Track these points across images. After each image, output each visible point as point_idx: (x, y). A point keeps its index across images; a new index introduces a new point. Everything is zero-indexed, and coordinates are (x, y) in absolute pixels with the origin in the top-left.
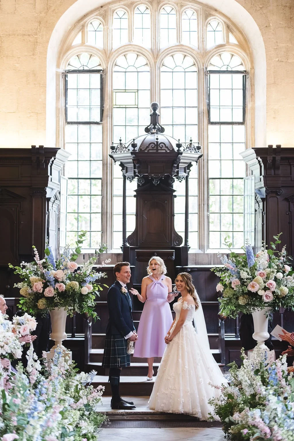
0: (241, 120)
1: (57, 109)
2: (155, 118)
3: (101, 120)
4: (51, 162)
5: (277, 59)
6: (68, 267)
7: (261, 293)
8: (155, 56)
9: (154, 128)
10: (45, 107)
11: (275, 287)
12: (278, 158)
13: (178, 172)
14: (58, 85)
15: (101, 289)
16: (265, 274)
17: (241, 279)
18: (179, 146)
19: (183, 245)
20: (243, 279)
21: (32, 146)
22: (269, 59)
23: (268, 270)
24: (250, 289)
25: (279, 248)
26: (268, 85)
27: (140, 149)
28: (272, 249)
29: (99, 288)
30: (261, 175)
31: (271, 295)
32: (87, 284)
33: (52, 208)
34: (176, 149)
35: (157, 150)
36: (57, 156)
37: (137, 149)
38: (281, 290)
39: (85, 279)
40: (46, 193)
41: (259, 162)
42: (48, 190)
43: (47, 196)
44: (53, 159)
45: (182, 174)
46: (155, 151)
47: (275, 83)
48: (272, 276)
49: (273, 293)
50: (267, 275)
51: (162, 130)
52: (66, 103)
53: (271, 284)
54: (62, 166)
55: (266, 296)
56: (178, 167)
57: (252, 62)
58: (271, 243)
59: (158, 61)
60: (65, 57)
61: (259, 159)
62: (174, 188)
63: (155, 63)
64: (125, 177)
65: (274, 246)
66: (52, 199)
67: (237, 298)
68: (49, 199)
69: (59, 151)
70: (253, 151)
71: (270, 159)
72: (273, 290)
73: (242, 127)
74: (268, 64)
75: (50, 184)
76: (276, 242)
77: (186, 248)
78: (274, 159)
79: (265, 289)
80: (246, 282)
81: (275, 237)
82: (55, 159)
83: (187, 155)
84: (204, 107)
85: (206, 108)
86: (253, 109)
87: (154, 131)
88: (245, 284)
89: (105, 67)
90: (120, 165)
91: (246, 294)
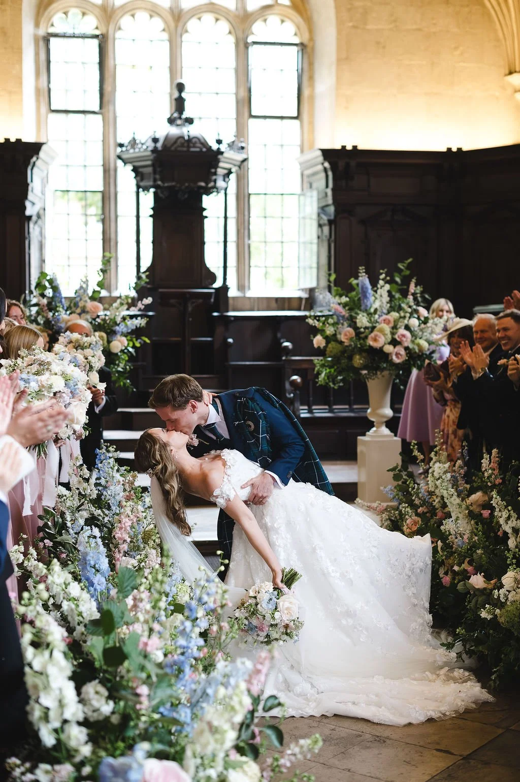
0: (295, 115)
1: (38, 91)
2: (179, 104)
3: (101, 107)
4: (31, 164)
5: (351, 24)
6: (88, 309)
7: (389, 349)
8: (176, 18)
9: (180, 118)
10: (21, 83)
11: (409, 340)
12: (353, 163)
13: (215, 181)
14: (37, 54)
15: (138, 345)
16: (392, 321)
17: (356, 328)
18: (219, 142)
19: (218, 284)
20: (358, 328)
21: (5, 139)
22: (340, 23)
23: (395, 315)
24: (370, 342)
25: (406, 281)
26: (340, 61)
27: (164, 145)
28: (396, 283)
29: (134, 344)
30: (327, 186)
31: (403, 352)
32: (119, 337)
33: (34, 230)
34: (215, 146)
35: (189, 147)
36: (42, 154)
37: (159, 145)
38: (419, 345)
39: (114, 328)
40: (25, 208)
41: (325, 170)
42: (28, 204)
43: (28, 213)
44: (34, 159)
45: (220, 183)
46: (185, 149)
47: (347, 58)
48: (401, 324)
49: (406, 349)
50: (395, 321)
51: (190, 121)
52: (49, 82)
53: (404, 336)
54: (45, 172)
55: (397, 354)
56: (215, 174)
57: (311, 30)
58: (396, 274)
59: (181, 24)
60: (46, 14)
61: (327, 165)
62: (204, 205)
63: (176, 27)
64: (138, 187)
65: (398, 279)
66: (34, 218)
67: (350, 358)
68: (30, 218)
69: (44, 148)
70: (320, 153)
71: (341, 164)
72: (406, 344)
73: (297, 122)
74: (339, 32)
75: (31, 196)
76: (403, 274)
77: (225, 288)
78: (348, 165)
79: (394, 342)
80: (363, 333)
81: (400, 266)
82: (37, 158)
83: (230, 156)
84: (243, 93)
85: (246, 94)
86: (312, 98)
87: (179, 122)
88: (362, 336)
89: (104, 31)
90: (132, 170)
91: (366, 351)
